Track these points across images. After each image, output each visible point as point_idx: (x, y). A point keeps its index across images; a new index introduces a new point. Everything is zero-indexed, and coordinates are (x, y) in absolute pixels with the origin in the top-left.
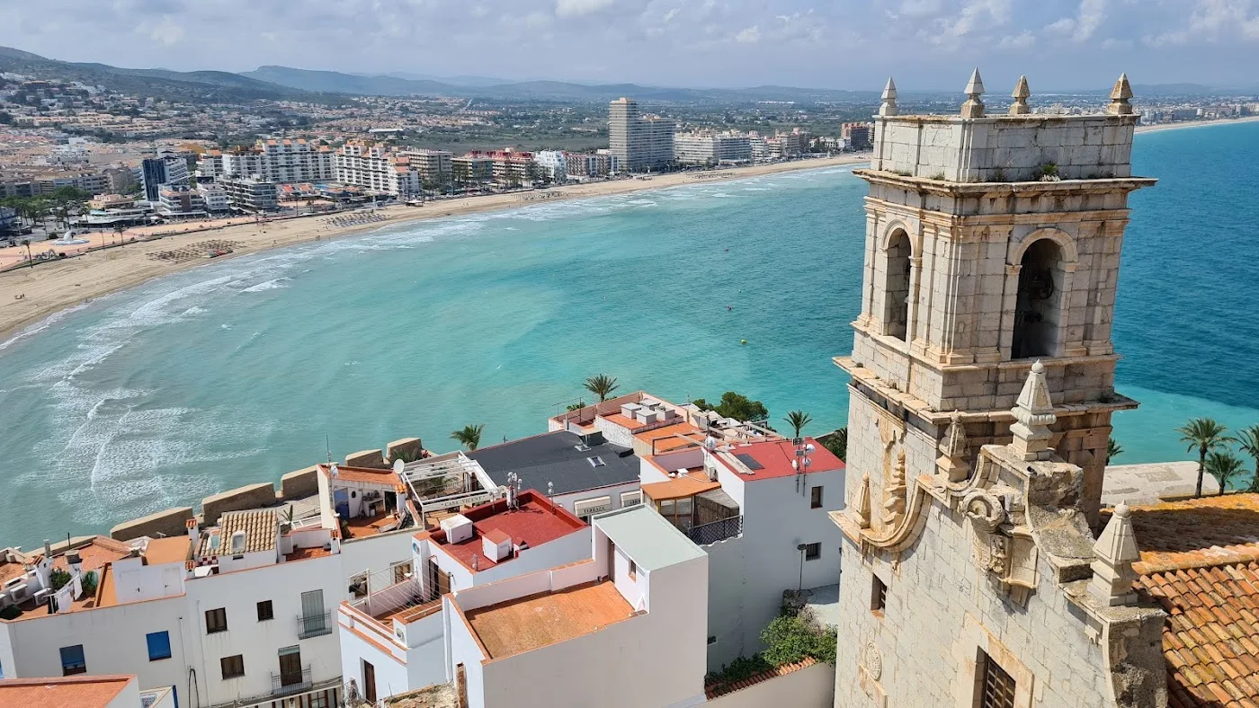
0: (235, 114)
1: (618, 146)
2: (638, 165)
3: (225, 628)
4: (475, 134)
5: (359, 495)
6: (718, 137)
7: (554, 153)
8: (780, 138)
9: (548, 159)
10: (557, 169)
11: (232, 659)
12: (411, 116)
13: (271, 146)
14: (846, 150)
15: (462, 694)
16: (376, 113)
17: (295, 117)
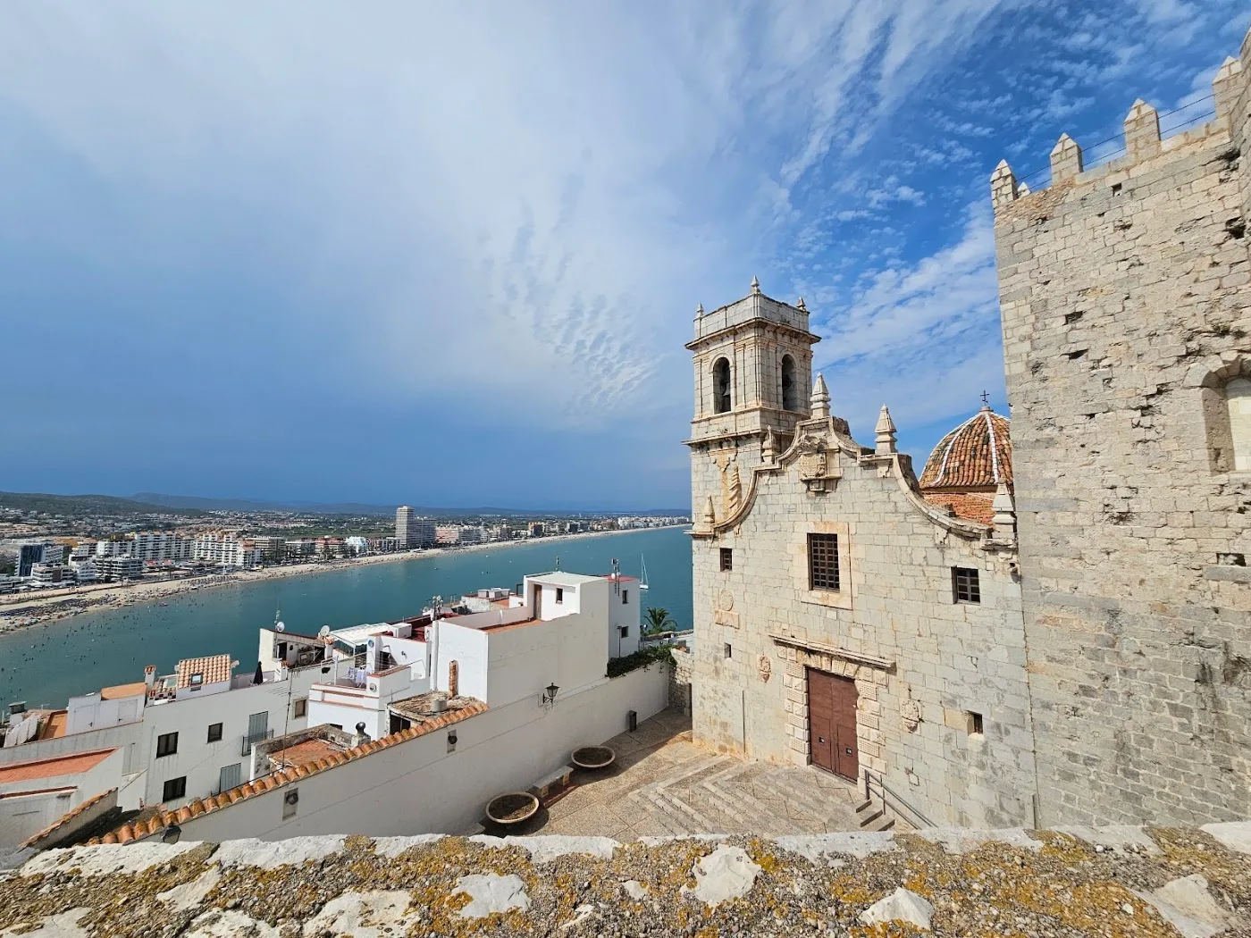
0: (111, 522)
1: (401, 534)
2: (411, 545)
3: (174, 751)
4: (299, 533)
5: (295, 648)
6: (462, 529)
7: (359, 538)
8: (496, 530)
9: (355, 541)
10: (360, 547)
11: (175, 782)
12: (254, 522)
13: (142, 536)
14: (532, 536)
15: (453, 684)
16: (227, 521)
17: (160, 523)
